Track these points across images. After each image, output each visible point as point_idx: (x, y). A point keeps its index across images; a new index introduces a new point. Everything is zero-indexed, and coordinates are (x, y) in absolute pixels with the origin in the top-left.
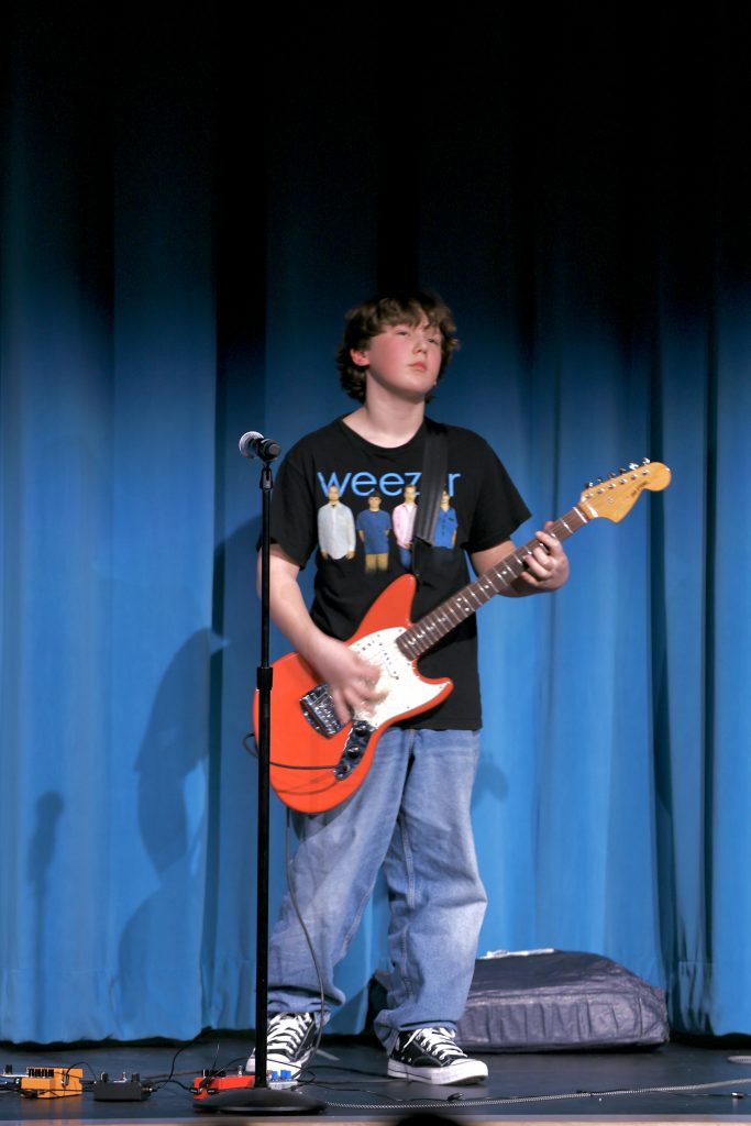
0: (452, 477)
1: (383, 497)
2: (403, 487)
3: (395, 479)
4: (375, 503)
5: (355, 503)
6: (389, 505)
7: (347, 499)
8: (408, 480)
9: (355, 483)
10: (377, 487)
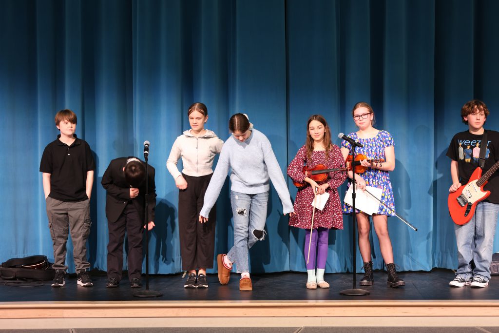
0: (489, 142)
1: (471, 146)
2: (476, 144)
3: (475, 142)
4: (469, 147)
5: (464, 147)
6: (472, 148)
7: (463, 146)
8: (477, 142)
9: (465, 142)
10: (470, 144)
